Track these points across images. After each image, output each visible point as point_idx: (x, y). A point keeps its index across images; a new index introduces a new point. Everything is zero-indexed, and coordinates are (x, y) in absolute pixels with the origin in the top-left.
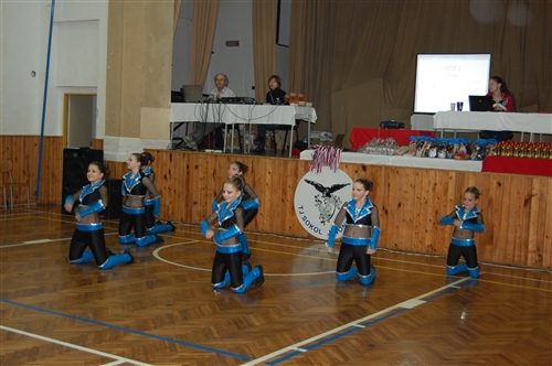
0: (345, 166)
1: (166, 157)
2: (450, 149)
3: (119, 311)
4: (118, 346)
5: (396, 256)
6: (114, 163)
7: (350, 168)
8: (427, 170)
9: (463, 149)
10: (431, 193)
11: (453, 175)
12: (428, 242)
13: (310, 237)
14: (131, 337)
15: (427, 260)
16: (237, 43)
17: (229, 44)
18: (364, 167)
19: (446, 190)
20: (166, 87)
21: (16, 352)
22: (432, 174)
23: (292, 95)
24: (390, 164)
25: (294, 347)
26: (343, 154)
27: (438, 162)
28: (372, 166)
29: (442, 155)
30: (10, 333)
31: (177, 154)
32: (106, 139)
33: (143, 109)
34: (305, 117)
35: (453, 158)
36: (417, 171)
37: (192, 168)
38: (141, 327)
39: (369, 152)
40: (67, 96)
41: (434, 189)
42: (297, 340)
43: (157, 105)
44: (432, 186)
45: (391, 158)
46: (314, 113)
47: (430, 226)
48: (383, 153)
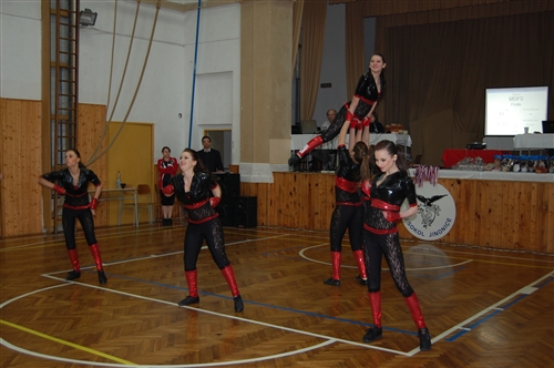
0: (443, 181)
1: (291, 178)
2: (531, 165)
3: (305, 301)
4: (323, 329)
5: (488, 252)
6: (248, 184)
7: (447, 182)
8: (513, 182)
9: (542, 164)
10: (517, 201)
11: (535, 185)
12: (515, 240)
13: (414, 238)
14: (328, 321)
15: (514, 255)
16: (329, 85)
17: (323, 86)
18: (459, 181)
19: (529, 198)
20: (288, 121)
21: (248, 335)
22: (517, 185)
23: (393, 125)
24: (481, 178)
25: (459, 327)
26: (441, 171)
27: (520, 175)
28: (465, 180)
29: (524, 169)
30: (234, 320)
31: (300, 176)
32: (242, 165)
33: (271, 141)
34: (402, 143)
35: (534, 171)
36: (504, 183)
37: (313, 186)
38: (331, 314)
39: (462, 169)
40: (206, 131)
41: (519, 198)
42: (459, 322)
43: (281, 137)
44: (517, 195)
45: (481, 173)
46: (409, 139)
47: (516, 227)
48: (474, 169)
